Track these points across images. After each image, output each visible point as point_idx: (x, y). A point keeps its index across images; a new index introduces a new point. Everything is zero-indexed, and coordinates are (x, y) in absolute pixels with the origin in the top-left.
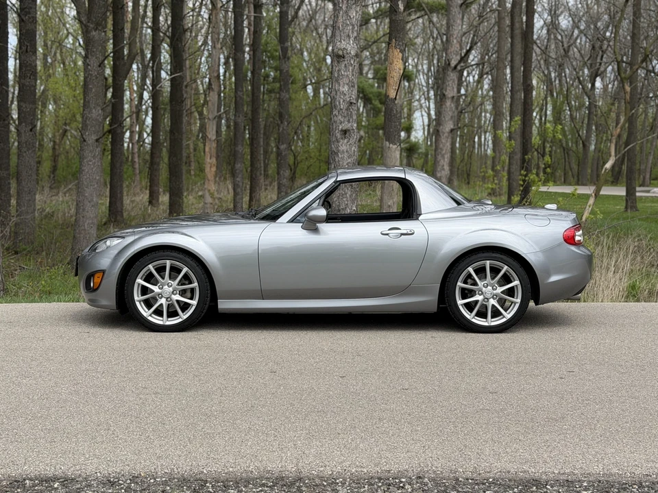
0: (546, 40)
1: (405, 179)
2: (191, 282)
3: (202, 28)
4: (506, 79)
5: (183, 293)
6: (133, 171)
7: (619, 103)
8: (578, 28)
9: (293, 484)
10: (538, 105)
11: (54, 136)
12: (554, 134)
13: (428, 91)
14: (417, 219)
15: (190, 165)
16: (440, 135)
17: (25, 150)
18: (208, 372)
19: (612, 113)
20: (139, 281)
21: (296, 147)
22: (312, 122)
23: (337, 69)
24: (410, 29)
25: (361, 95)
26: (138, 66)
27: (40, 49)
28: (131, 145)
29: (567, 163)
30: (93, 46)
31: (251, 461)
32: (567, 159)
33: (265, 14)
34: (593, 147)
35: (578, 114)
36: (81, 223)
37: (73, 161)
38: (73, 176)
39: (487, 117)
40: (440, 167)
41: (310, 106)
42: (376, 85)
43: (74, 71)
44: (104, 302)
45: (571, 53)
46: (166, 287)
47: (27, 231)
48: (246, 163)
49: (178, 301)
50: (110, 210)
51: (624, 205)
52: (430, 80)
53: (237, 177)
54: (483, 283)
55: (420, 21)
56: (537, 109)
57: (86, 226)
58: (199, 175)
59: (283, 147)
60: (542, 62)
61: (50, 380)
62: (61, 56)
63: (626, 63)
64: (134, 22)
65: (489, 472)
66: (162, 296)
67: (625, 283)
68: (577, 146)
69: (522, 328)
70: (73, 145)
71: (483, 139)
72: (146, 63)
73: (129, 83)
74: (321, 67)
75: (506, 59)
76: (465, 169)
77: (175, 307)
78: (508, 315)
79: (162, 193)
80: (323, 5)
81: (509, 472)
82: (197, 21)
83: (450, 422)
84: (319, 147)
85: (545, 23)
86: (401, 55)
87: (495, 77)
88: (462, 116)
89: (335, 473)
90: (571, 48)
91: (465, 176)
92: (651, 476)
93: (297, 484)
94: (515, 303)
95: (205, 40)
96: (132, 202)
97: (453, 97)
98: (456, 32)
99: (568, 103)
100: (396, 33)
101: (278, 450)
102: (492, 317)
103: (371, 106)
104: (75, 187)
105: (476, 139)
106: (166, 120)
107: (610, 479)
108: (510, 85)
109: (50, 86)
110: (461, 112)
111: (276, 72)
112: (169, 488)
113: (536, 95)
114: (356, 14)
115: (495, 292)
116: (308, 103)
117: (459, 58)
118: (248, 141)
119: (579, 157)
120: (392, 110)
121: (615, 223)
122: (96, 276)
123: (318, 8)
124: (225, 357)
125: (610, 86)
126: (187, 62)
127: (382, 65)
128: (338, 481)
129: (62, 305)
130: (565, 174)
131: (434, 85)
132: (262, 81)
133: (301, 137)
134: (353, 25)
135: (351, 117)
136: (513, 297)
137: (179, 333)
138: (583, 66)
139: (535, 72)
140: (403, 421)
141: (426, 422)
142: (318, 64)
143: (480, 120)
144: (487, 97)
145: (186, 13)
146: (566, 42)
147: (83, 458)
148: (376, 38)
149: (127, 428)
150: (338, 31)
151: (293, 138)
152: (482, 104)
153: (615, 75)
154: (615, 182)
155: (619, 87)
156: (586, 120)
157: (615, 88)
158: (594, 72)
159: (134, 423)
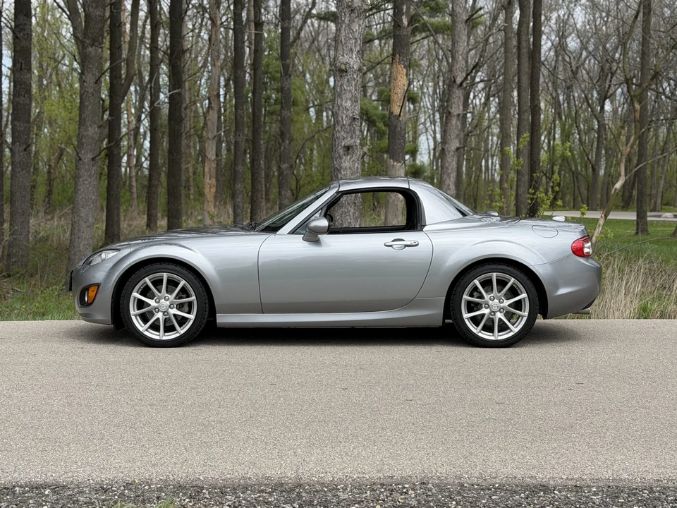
0: (553, 63)
1: (409, 189)
2: (188, 296)
3: (202, 50)
4: (513, 101)
5: (180, 307)
6: (131, 196)
7: (629, 126)
8: (586, 49)
9: (292, 490)
10: (546, 128)
11: (49, 160)
12: (563, 150)
13: (434, 114)
14: (422, 230)
15: (189, 190)
16: (445, 154)
17: (19, 170)
18: (205, 385)
19: (622, 137)
20: (135, 294)
21: (298, 170)
22: (315, 146)
23: (340, 84)
24: (415, 50)
25: (365, 118)
26: (136, 88)
28: (128, 169)
29: (576, 188)
30: (89, 62)
31: (250, 468)
32: (576, 184)
33: (266, 35)
34: (602, 172)
35: (587, 138)
36: (76, 245)
37: (69, 185)
38: (68, 201)
39: (494, 140)
40: (446, 186)
41: (313, 128)
42: (380, 108)
43: (70, 94)
44: (99, 317)
45: (579, 75)
46: (163, 300)
47: (20, 253)
48: (248, 187)
49: (175, 315)
50: (106, 234)
51: (635, 229)
52: (436, 103)
53: (238, 198)
54: (489, 296)
55: (426, 42)
56: (546, 133)
57: (81, 247)
58: (198, 200)
59: (284, 166)
60: (550, 84)
61: (42, 393)
62: (57, 77)
63: (636, 85)
64: (132, 43)
65: (494, 478)
66: (159, 311)
67: (636, 304)
68: (586, 170)
69: (529, 343)
70: (68, 169)
71: (490, 163)
72: (145, 85)
73: (127, 105)
74: (324, 90)
75: (513, 80)
76: (472, 194)
77: (172, 322)
78: (515, 329)
79: (160, 218)
80: (325, 26)
81: (515, 478)
82: (197, 42)
83: (455, 431)
84: (322, 171)
85: (553, 44)
86: (405, 70)
87: (502, 99)
88: (469, 139)
89: (336, 479)
90: (580, 70)
91: (472, 200)
92: (662, 481)
93: (297, 490)
94: (523, 317)
95: (204, 62)
96: (130, 226)
97: (459, 115)
98: (461, 49)
99: (577, 127)
100: (401, 48)
101: (277, 457)
102: (499, 332)
103: (376, 128)
104: (70, 211)
105: (483, 163)
106: (164, 144)
107: (620, 485)
108: (517, 108)
109: (45, 108)
110: (468, 135)
111: (278, 94)
112: (164, 494)
113: (544, 118)
114: (359, 27)
115: (502, 305)
116: (310, 126)
117: (464, 75)
118: (249, 165)
119: (588, 181)
120: (396, 127)
121: (626, 245)
122: (91, 290)
123: (321, 29)
124: (224, 371)
125: (620, 109)
126: (187, 84)
127: (386, 87)
128: (339, 487)
129: (55, 322)
130: (574, 199)
131: (440, 108)
132: (263, 103)
133: (303, 160)
134: (356, 39)
135: (354, 133)
136: (521, 311)
137: (176, 349)
138: (592, 88)
139: (543, 94)
140: (406, 430)
141: (430, 431)
142: (321, 87)
143: (487, 144)
144: (494, 120)
145: (185, 33)
146: (574, 63)
147: (75, 466)
148: (380, 59)
149: (122, 437)
150: (340, 45)
151: (296, 162)
152: (489, 127)
153: (625, 98)
154: (625, 207)
155: (629, 110)
156: (595, 143)
157: (624, 111)
158: (603, 95)
159: (129, 433)
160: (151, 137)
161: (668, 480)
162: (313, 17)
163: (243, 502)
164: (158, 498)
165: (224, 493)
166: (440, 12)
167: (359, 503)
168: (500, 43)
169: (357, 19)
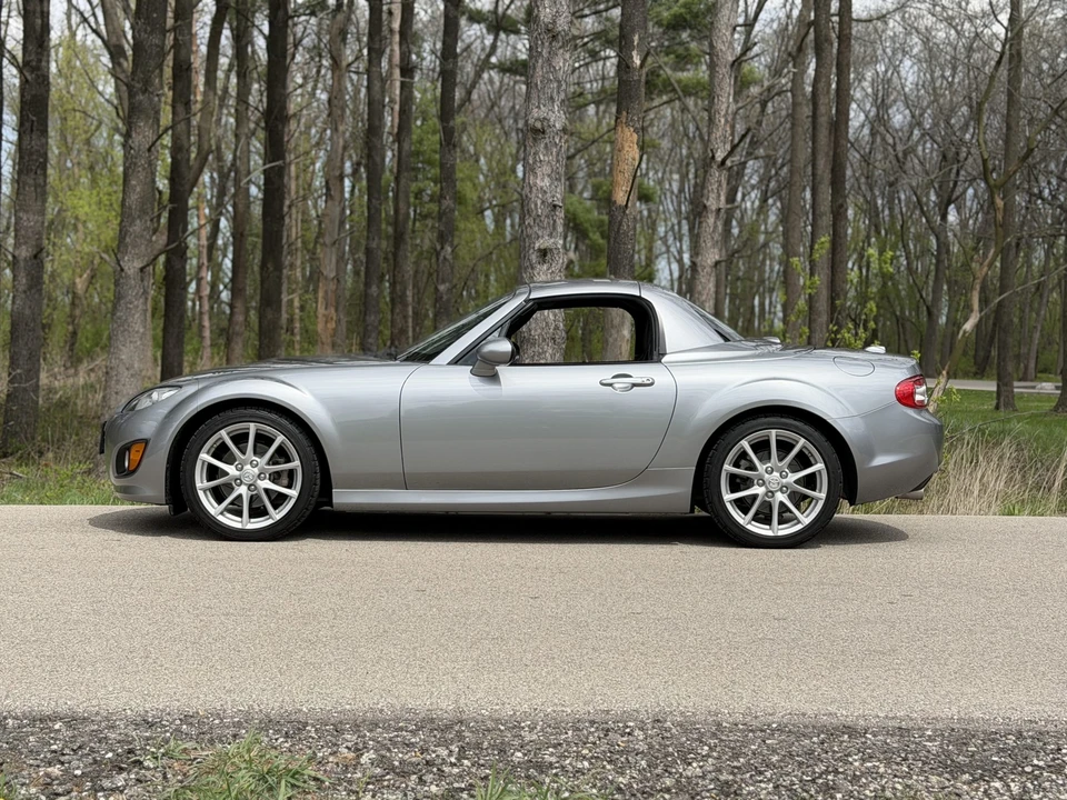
0: (869, 144)
1: (640, 297)
2: (288, 460)
4: (805, 206)
5: (275, 478)
6: (201, 342)
8: (919, 124)
9: (448, 727)
10: (855, 249)
12: (880, 264)
13: (679, 223)
14: (659, 361)
15: (293, 335)
16: (697, 271)
17: (25, 288)
18: (313, 589)
20: (205, 456)
22: (492, 269)
23: (533, 151)
26: (211, 175)
27: (54, 148)
28: (197, 303)
29: (902, 343)
30: (138, 117)
31: (381, 696)
32: (902, 336)
34: (943, 320)
35: (919, 266)
39: (774, 266)
41: (489, 242)
42: (596, 211)
44: (147, 493)
45: (909, 165)
46: (249, 467)
49: (266, 491)
51: (994, 402)
52: (683, 208)
53: (369, 337)
54: (765, 467)
55: (668, 110)
56: (855, 256)
60: (863, 180)
61: (53, 597)
62: (88, 156)
65: (771, 715)
66: (241, 483)
68: (918, 315)
71: (767, 302)
72: (226, 170)
73: (197, 202)
77: (262, 501)
78: (806, 519)
80: (511, 83)
81: (804, 715)
83: (709, 653)
85: (867, 117)
86: (635, 136)
89: (518, 714)
90: (909, 158)
92: (1037, 723)
93: (457, 728)
94: (818, 500)
97: (719, 209)
98: (724, 106)
99: (904, 247)
100: (629, 99)
102: (779, 524)
103: (588, 243)
105: (756, 302)
107: (970, 727)
108: (811, 217)
111: (435, 186)
112: (244, 731)
113: (853, 233)
114: (564, 64)
115: (784, 481)
116: (485, 238)
117: (728, 147)
119: (920, 332)
120: (620, 227)
122: (134, 449)
123: (504, 88)
124: (343, 572)
125: (971, 222)
126: (293, 168)
127: (606, 178)
128: (523, 724)
132: (412, 200)
134: (559, 82)
135: (555, 229)
136: (814, 490)
138: (928, 187)
139: (851, 196)
140: (631, 651)
141: (668, 653)
142: (501, 177)
143: (762, 272)
144: (774, 235)
145: (291, 89)
146: (900, 148)
147: (103, 691)
148: (597, 135)
149: (178, 655)
150: (534, 91)
151: (462, 294)
152: (765, 245)
153: (979, 203)
154: (980, 373)
155: (986, 221)
156: (933, 273)
157: (978, 224)
158: (946, 196)
159: (190, 649)
160: (235, 253)
161: (1047, 721)
162: (492, 69)
163: (371, 743)
164: (235, 736)
165: (338, 731)
166: (691, 63)
167: (555, 747)
168: (784, 113)
169: (561, 51)
